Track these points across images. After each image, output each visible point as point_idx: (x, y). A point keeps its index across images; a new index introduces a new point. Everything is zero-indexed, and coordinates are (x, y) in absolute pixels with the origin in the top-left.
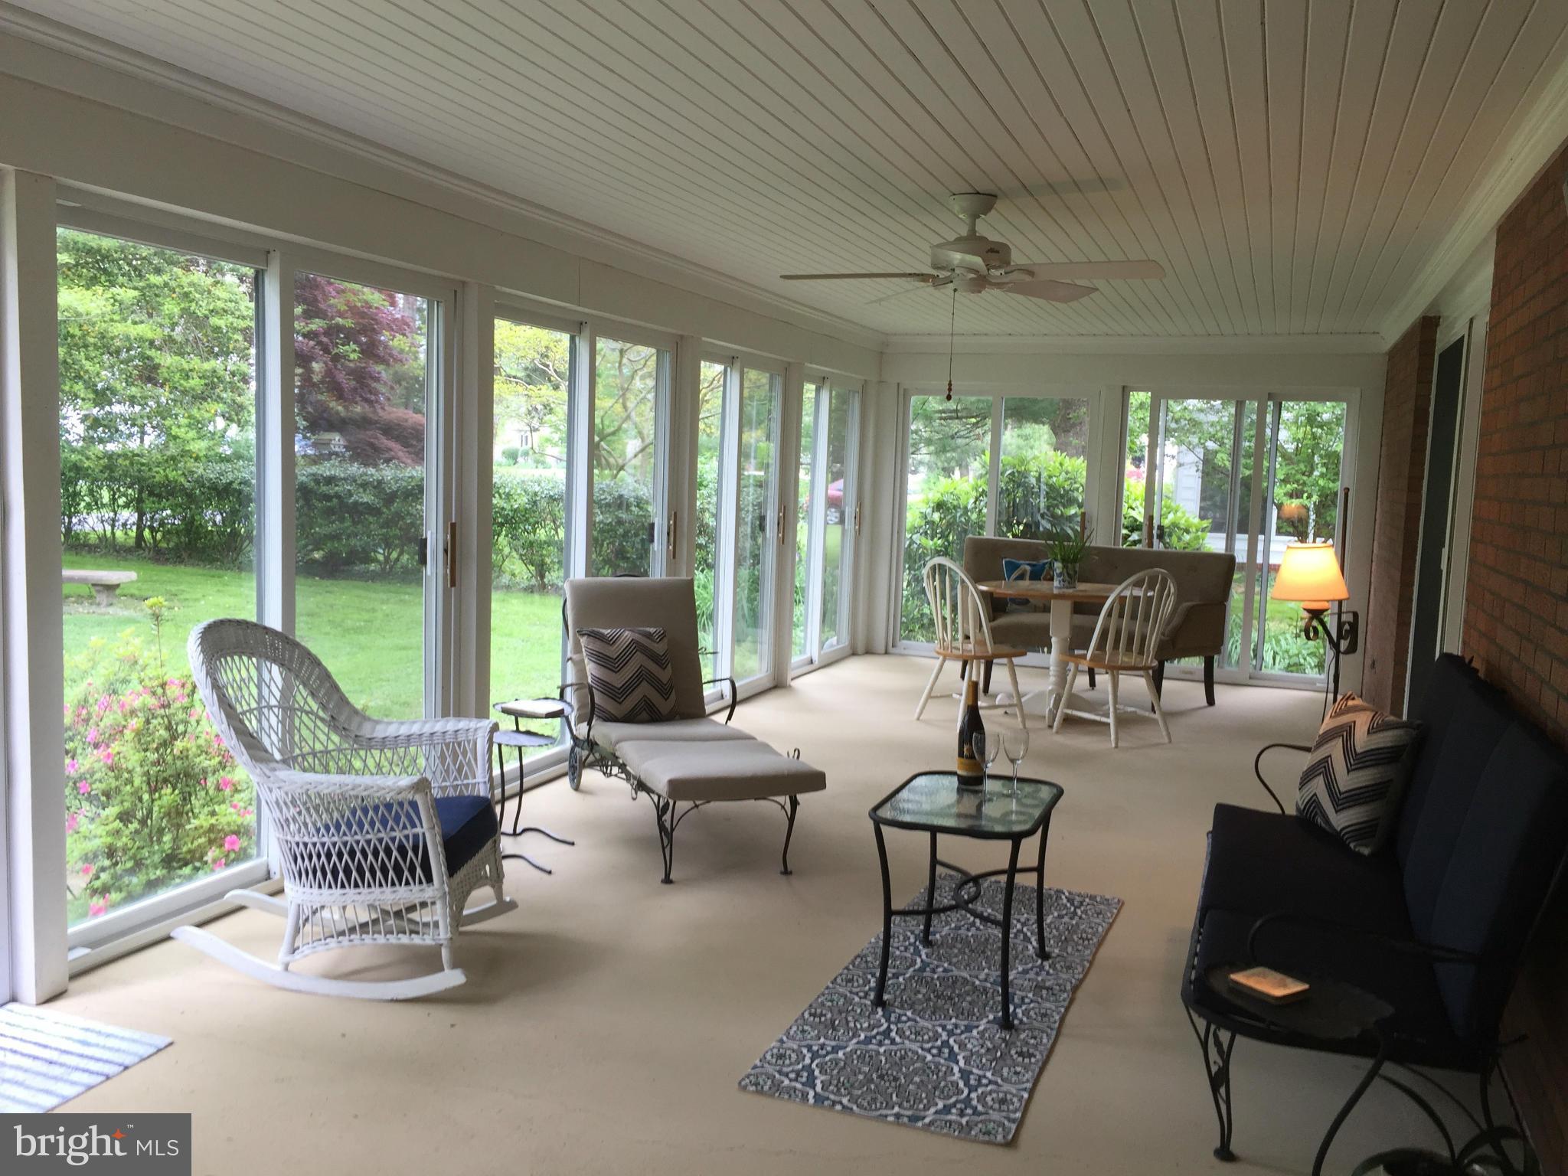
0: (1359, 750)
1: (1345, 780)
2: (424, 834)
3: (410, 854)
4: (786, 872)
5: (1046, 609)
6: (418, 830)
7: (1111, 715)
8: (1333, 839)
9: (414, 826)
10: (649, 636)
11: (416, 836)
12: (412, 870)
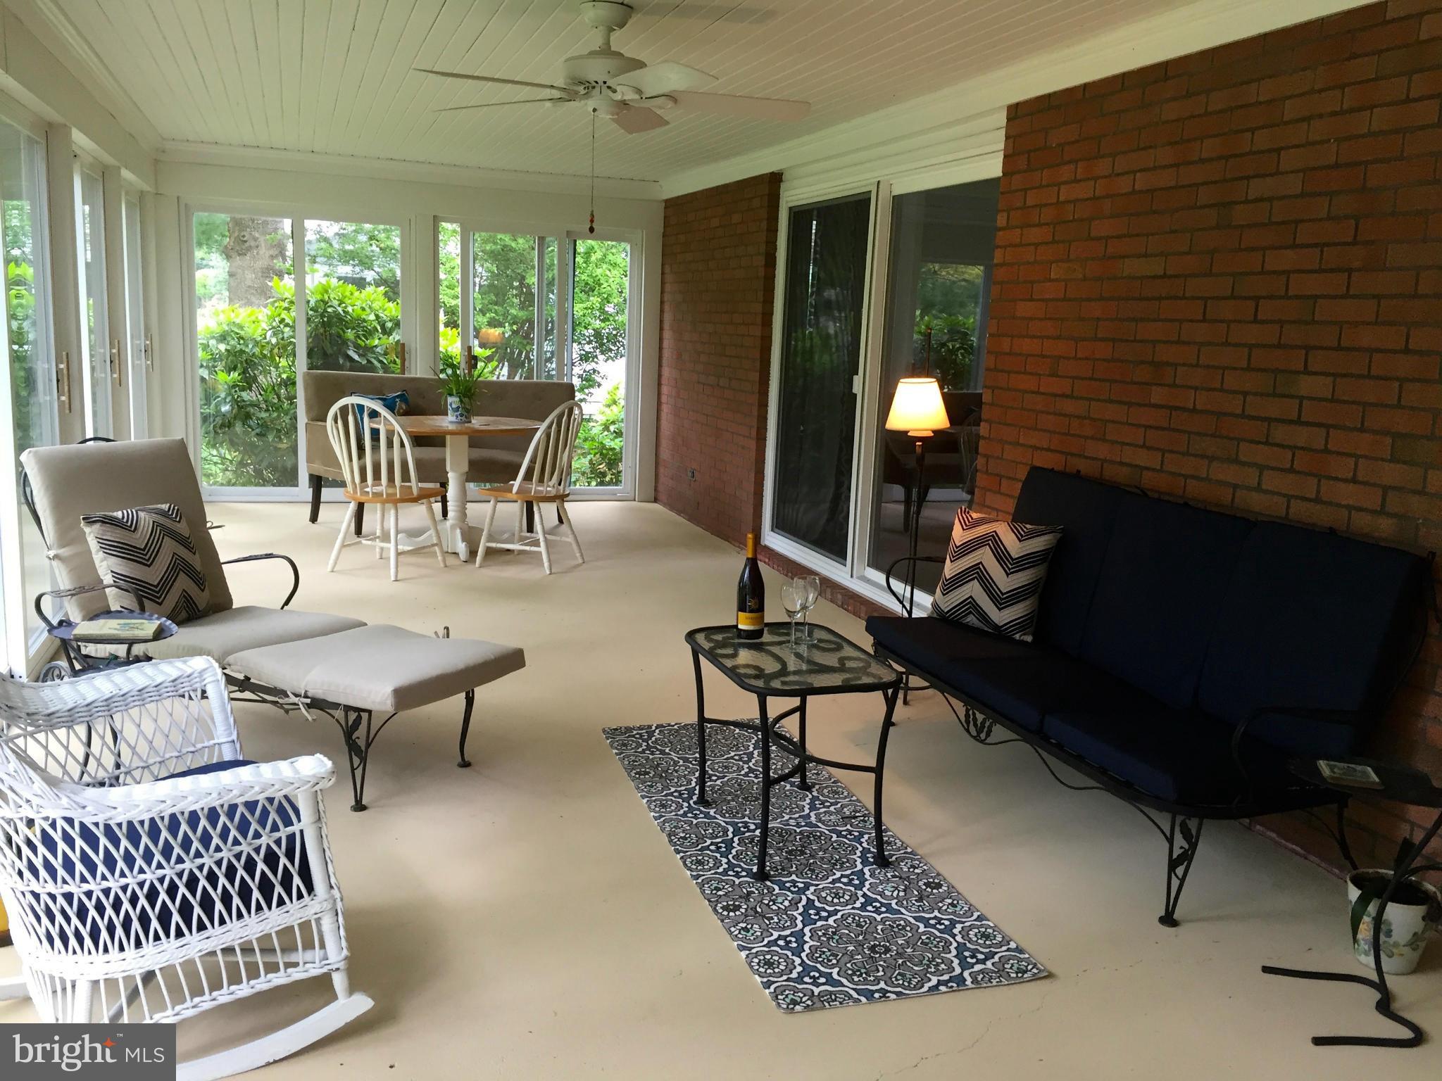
0: (1014, 555)
1: (1005, 582)
2: (302, 832)
3: (283, 861)
4: (465, 764)
5: (442, 444)
6: (295, 828)
7: (542, 544)
8: (999, 634)
9: (288, 823)
10: (163, 514)
11: (291, 838)
12: (287, 882)
